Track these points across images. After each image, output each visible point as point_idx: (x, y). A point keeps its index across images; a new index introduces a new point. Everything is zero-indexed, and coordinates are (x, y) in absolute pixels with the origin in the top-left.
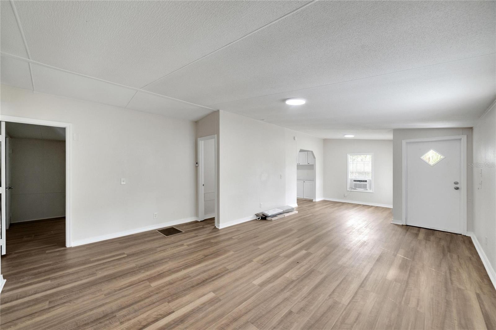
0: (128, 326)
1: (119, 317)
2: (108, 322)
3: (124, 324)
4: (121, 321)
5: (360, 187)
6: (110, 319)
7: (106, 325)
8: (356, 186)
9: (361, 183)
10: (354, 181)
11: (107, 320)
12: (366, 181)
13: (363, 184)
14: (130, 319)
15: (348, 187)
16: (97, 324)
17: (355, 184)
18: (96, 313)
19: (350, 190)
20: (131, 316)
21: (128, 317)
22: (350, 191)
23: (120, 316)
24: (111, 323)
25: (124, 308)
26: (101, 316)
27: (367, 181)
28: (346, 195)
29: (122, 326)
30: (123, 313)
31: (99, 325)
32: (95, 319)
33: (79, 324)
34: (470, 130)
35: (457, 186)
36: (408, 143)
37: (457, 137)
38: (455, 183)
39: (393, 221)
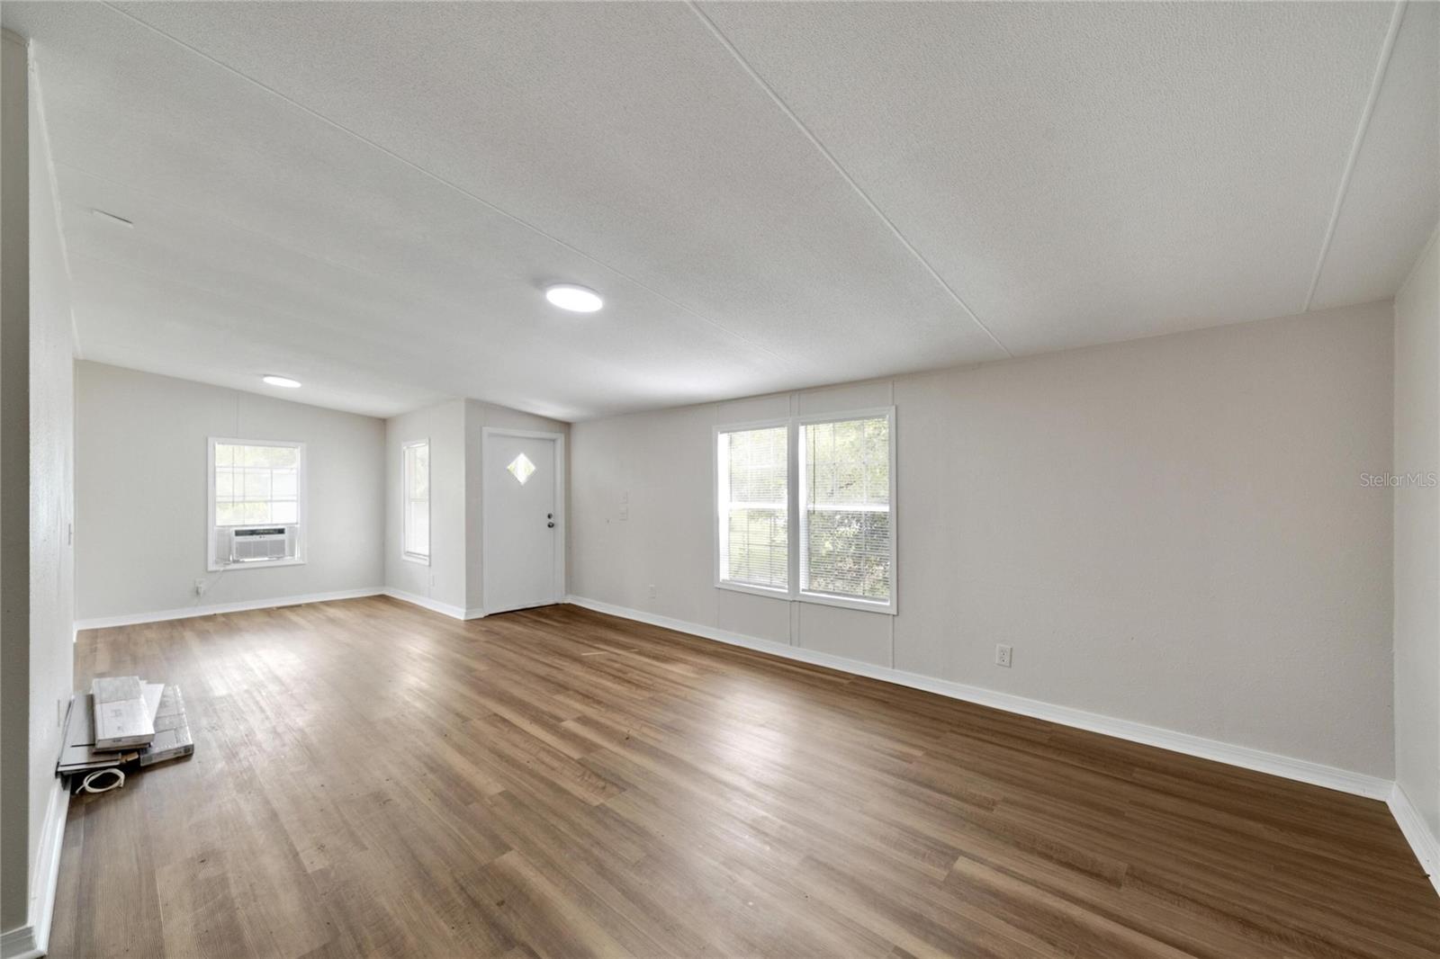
5: (259, 551)
8: (245, 551)
9: (262, 539)
10: (238, 533)
12: (281, 531)
13: (271, 542)
15: (212, 556)
17: (240, 543)
19: (222, 569)
22: (224, 571)
27: (286, 531)
28: (203, 587)
34: (566, 426)
35: (551, 520)
36: (491, 435)
37: (553, 436)
38: (549, 516)
39: (467, 614)
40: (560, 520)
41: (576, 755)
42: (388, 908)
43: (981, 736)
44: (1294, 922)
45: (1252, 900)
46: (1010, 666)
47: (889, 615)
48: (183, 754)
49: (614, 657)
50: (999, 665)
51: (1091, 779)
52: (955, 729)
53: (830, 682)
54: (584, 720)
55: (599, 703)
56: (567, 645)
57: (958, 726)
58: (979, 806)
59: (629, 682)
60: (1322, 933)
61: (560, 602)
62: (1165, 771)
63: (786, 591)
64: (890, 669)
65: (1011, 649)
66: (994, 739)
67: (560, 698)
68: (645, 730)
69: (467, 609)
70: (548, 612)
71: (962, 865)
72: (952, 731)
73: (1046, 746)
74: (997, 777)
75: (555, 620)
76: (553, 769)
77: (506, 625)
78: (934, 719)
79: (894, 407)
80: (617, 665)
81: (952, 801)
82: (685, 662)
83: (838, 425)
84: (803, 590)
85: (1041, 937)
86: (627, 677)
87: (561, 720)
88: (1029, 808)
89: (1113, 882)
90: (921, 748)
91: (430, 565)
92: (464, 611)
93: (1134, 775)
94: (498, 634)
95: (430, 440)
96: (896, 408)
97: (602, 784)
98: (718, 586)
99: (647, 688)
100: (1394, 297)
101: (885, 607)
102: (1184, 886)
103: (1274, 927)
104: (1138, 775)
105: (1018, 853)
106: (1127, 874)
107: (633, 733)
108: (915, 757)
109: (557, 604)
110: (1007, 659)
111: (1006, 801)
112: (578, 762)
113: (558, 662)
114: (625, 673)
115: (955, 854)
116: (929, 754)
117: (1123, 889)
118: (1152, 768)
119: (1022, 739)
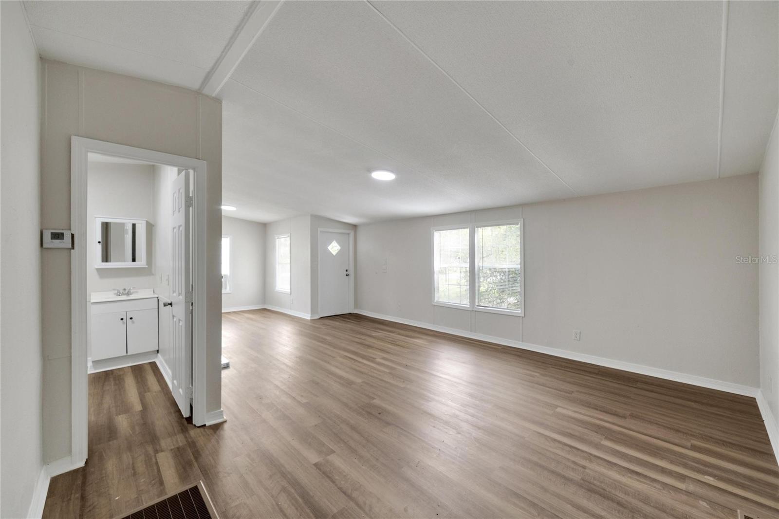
0: (581, 460)
1: (580, 474)
2: (595, 482)
3: (584, 464)
4: (583, 470)
6: (590, 483)
7: (601, 482)
11: (594, 485)
14: (574, 463)
16: (609, 492)
18: (598, 506)
20: (569, 464)
21: (572, 466)
23: (578, 475)
24: (594, 478)
25: (564, 477)
26: (597, 496)
27: (224, 277)
29: (586, 465)
30: (572, 474)
31: (608, 489)
32: (605, 500)
33: (630, 516)
34: (354, 227)
35: (347, 273)
36: (321, 232)
37: (348, 232)
38: (347, 271)
39: (311, 317)
40: (351, 272)
41: (387, 371)
42: (338, 413)
43: (565, 369)
44: (697, 431)
45: (682, 425)
46: (580, 340)
47: (520, 317)
48: (226, 366)
49: (388, 336)
50: (574, 339)
51: (616, 386)
52: (553, 366)
53: (492, 348)
54: (384, 358)
55: (389, 353)
56: (363, 330)
57: (555, 365)
58: (567, 393)
59: (399, 345)
60: (709, 435)
61: (352, 312)
62: (652, 384)
63: (469, 306)
64: (521, 342)
65: (580, 332)
66: (572, 371)
67: (370, 350)
68: (413, 363)
69: (311, 314)
70: (347, 316)
71: (559, 410)
72: (552, 367)
73: (597, 374)
74: (574, 384)
75: (352, 320)
76: (380, 375)
77: (331, 322)
78: (543, 363)
79: (522, 220)
80: (390, 339)
81: (553, 390)
82: (422, 339)
83: (494, 227)
84: (477, 306)
85: (592, 430)
86: (397, 343)
87: (375, 359)
88: (589, 394)
89: (624, 417)
90: (539, 373)
91: (291, 294)
92: (310, 315)
93: (637, 385)
94: (329, 325)
95: (291, 234)
96: (524, 220)
97: (402, 380)
98: (434, 304)
99: (408, 348)
100: (758, 172)
101: (519, 313)
102: (653, 420)
103: (690, 432)
104: (639, 385)
105: (583, 407)
106: (630, 415)
107: (408, 364)
108: (536, 376)
109: (350, 313)
110: (578, 338)
111: (578, 391)
112: (389, 373)
113: (362, 337)
114: (396, 342)
115: (557, 406)
116: (541, 375)
117: (627, 419)
118: (646, 383)
119: (584, 371)
